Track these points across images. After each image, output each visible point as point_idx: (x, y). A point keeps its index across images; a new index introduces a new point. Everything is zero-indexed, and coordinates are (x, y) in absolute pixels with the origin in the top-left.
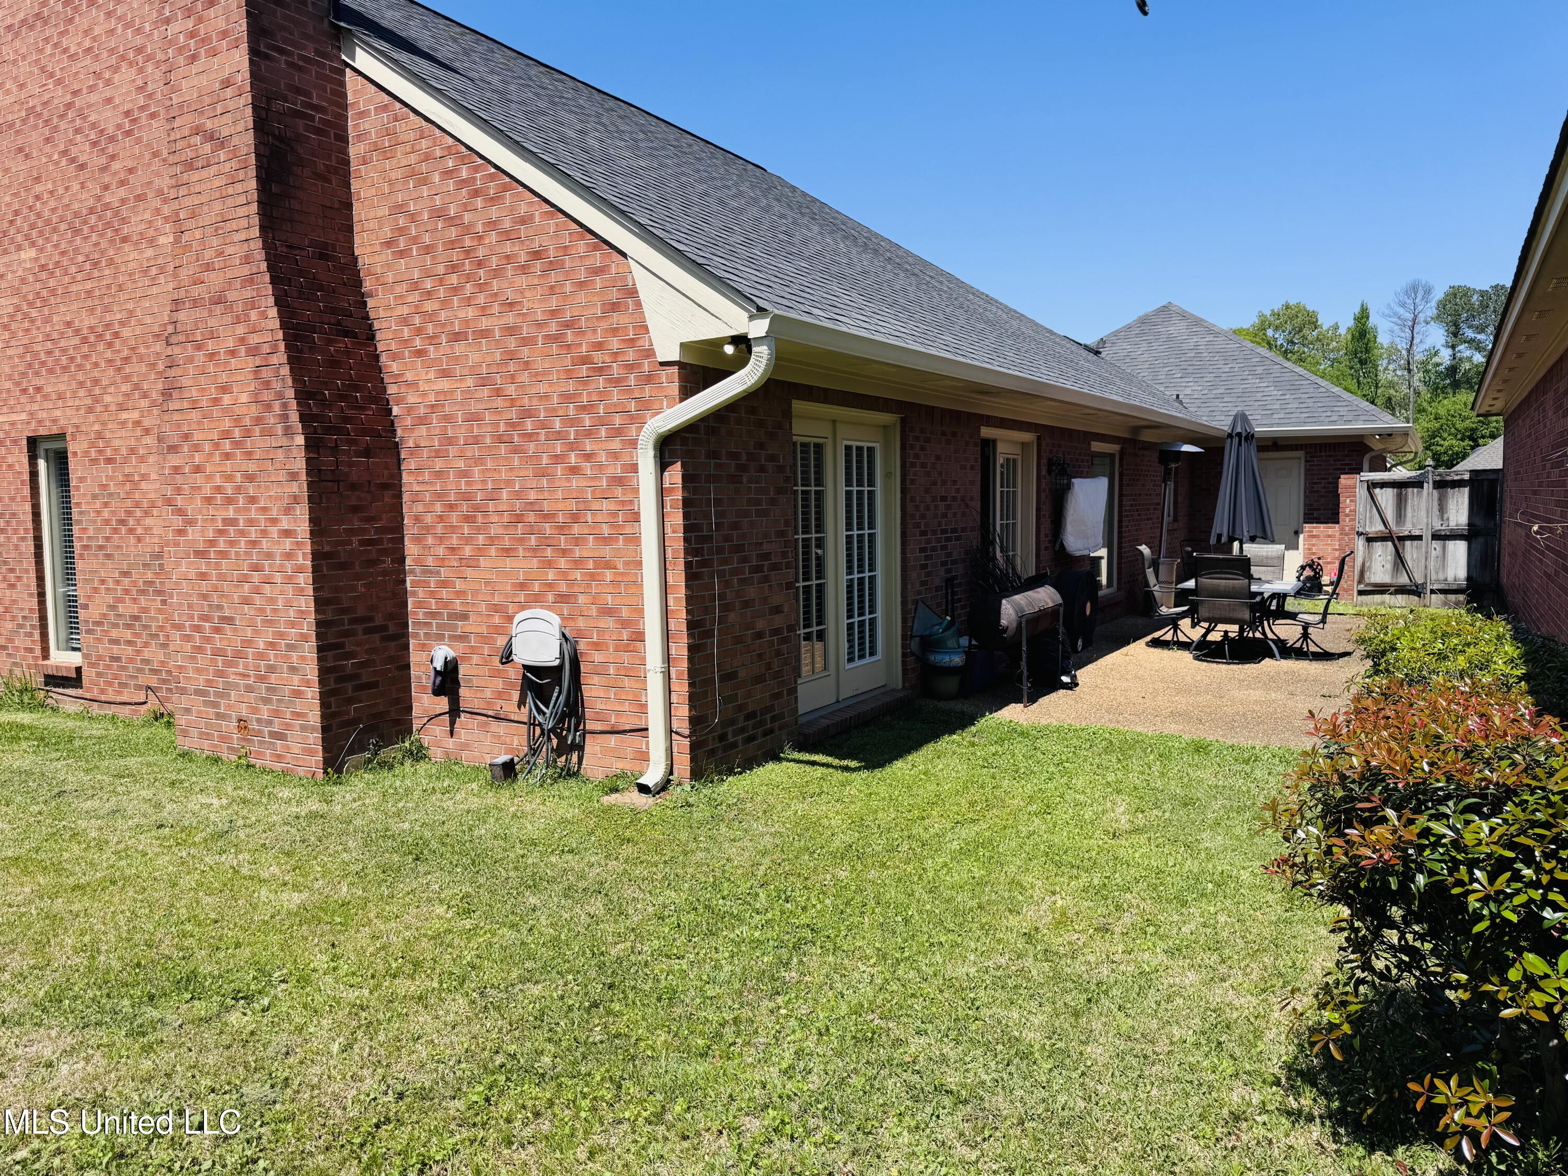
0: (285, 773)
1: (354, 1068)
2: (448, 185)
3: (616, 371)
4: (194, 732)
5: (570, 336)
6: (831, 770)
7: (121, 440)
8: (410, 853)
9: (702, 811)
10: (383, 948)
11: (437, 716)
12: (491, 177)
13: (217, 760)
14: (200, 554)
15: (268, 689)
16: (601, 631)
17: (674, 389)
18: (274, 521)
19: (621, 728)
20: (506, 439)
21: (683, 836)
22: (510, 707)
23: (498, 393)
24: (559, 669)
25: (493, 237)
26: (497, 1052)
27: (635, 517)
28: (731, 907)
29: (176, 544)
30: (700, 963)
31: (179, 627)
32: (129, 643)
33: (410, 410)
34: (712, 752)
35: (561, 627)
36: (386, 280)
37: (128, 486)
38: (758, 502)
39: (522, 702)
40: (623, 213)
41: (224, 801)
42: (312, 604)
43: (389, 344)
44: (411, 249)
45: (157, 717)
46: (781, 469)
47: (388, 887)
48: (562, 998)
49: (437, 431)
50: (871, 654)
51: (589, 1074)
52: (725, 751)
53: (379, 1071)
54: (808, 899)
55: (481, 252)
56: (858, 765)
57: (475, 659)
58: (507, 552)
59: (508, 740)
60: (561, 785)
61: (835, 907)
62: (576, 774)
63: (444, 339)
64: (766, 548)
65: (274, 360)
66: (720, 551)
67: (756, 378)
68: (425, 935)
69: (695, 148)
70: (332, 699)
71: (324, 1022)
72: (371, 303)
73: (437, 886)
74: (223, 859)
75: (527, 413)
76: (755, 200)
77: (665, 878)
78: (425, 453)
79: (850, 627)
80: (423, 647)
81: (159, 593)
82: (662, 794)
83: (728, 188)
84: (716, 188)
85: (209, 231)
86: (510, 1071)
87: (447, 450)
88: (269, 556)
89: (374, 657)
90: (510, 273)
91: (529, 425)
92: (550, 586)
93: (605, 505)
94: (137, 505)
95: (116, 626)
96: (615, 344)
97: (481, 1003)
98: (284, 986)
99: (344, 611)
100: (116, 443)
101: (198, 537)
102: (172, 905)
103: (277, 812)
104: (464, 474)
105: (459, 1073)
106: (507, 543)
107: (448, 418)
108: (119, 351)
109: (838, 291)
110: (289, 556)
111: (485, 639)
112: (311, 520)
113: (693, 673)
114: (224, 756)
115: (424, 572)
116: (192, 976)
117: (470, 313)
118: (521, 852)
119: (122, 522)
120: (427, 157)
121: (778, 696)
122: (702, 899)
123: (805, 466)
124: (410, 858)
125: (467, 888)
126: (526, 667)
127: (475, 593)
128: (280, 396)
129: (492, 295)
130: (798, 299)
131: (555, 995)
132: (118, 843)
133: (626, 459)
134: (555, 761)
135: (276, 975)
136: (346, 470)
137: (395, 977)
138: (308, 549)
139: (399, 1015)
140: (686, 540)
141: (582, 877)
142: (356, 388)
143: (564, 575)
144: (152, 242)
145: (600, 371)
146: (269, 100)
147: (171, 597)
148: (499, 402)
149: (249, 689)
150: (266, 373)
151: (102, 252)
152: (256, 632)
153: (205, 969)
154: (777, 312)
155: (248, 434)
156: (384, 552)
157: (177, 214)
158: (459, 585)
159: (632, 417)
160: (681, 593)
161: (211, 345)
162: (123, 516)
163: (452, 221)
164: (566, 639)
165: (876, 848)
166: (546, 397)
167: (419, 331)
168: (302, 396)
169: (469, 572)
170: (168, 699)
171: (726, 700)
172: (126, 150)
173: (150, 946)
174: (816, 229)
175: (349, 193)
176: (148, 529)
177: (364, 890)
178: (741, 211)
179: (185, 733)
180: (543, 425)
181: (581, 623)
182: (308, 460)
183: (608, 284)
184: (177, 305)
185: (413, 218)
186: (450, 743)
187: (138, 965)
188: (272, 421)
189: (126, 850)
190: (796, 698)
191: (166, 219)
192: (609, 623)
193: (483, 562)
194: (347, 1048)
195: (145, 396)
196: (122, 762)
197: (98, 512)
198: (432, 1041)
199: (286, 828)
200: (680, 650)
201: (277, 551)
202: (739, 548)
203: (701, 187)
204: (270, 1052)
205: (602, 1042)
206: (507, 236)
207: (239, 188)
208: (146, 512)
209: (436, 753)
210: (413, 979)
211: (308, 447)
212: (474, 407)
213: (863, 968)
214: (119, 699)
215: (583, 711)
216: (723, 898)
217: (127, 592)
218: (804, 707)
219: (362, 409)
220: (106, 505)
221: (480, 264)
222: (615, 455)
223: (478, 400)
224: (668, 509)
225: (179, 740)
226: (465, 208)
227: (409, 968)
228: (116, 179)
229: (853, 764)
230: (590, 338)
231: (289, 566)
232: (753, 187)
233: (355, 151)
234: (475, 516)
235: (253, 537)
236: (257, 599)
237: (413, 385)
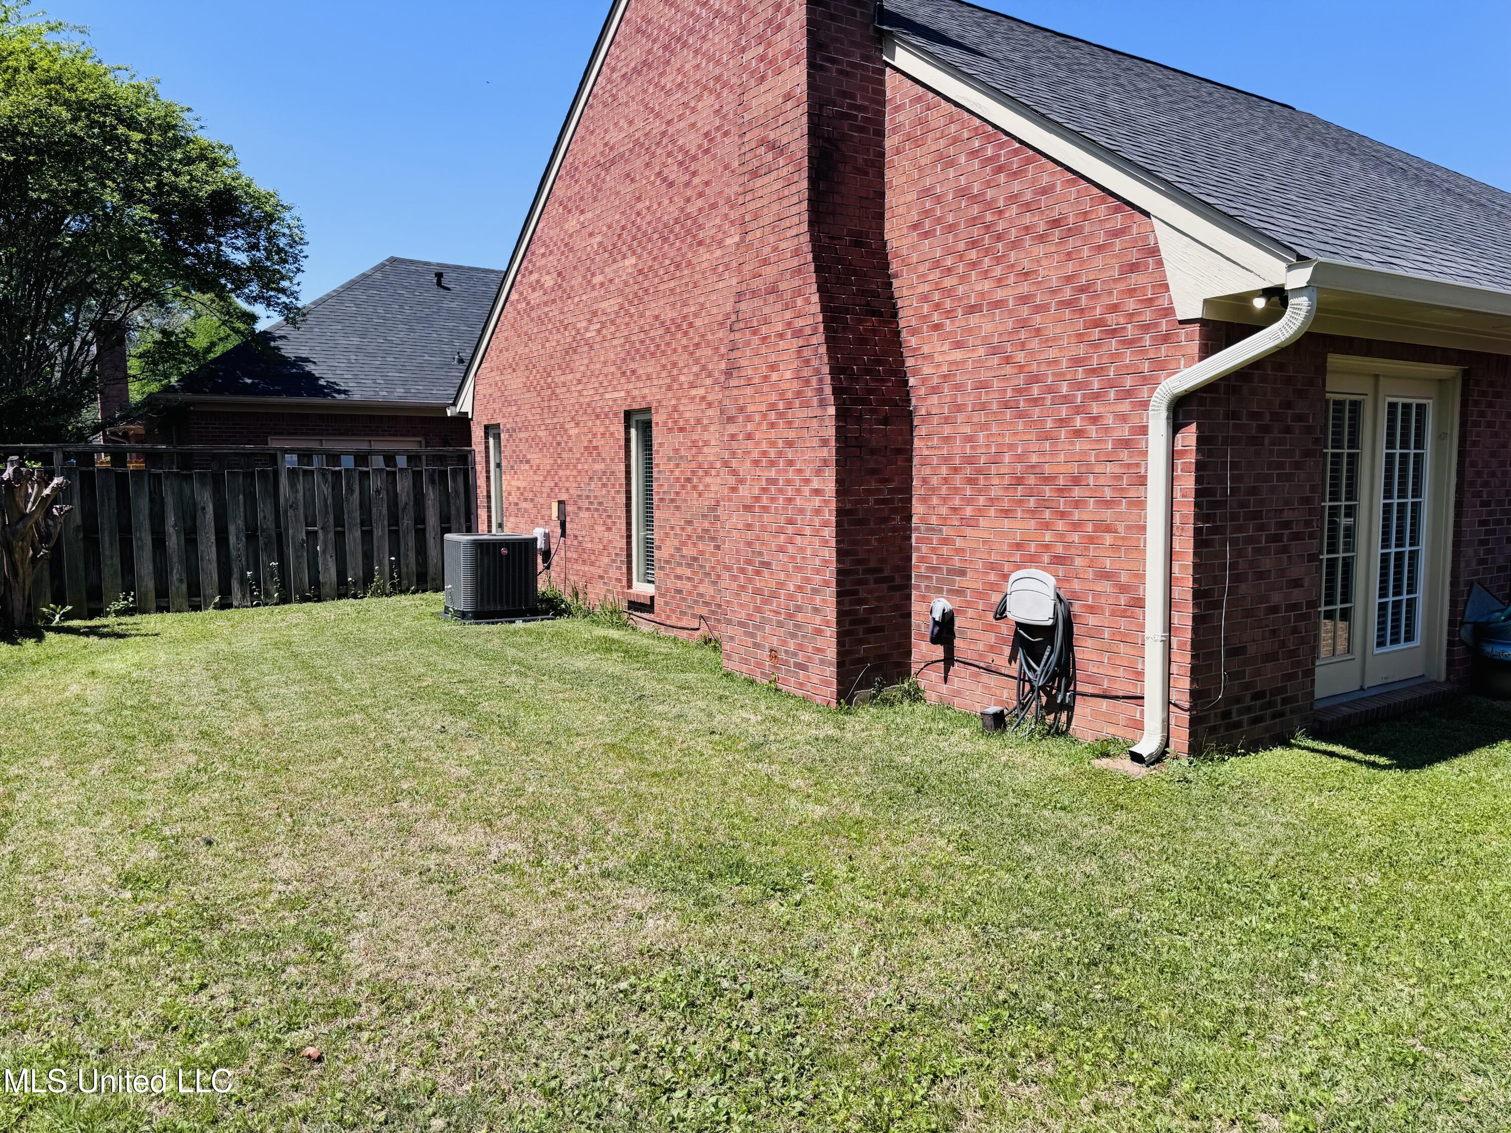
0: (805, 699)
1: (872, 973)
2: (973, 165)
3: (1130, 331)
4: (736, 657)
5: (1084, 299)
6: (1353, 764)
7: (690, 412)
8: (913, 785)
9: (1202, 789)
10: (893, 868)
11: (933, 662)
12: (1016, 152)
13: (752, 682)
14: (748, 508)
15: (795, 626)
16: (1097, 595)
17: (1194, 347)
18: (807, 481)
19: (1114, 694)
20: (1012, 404)
21: (1182, 812)
22: (1001, 661)
23: (1008, 360)
24: (1052, 629)
25: (1014, 210)
26: (999, 988)
27: (1142, 481)
28: (1238, 893)
29: (730, 500)
30: (1205, 945)
31: (728, 568)
32: (689, 579)
33: (924, 381)
34: (1213, 730)
35: (1056, 588)
36: (910, 261)
37: (694, 450)
38: (1281, 466)
39: (1013, 658)
40: (1149, 172)
41: (759, 718)
42: (834, 555)
43: (909, 321)
44: (935, 230)
45: (707, 641)
46: (1309, 430)
47: (895, 813)
48: (1061, 949)
49: (948, 399)
50: (1407, 639)
51: (1090, 1030)
52: (1227, 729)
53: (894, 980)
54: (1329, 900)
55: (1001, 226)
56: (1388, 762)
57: (970, 612)
58: (1006, 513)
59: (998, 692)
60: (1049, 742)
61: (1363, 914)
62: (1064, 734)
63: (960, 311)
64: (1287, 516)
65: (815, 340)
66: (1234, 517)
67: (1291, 332)
68: (929, 864)
69: (1216, 95)
70: (847, 639)
71: (846, 925)
72: (896, 283)
73: (937, 820)
74: (760, 767)
75: (1035, 379)
76: (1286, 142)
77: (1163, 850)
78: (935, 420)
79: (1382, 607)
80: (924, 599)
81: (713, 539)
82: (1157, 766)
83: (1255, 132)
84: (1242, 135)
85: (768, 229)
86: (1012, 1008)
87: (956, 417)
88: (802, 511)
89: (882, 604)
90: (1028, 243)
91: (1036, 390)
92: (1047, 547)
93: (1109, 468)
94: (700, 466)
95: (680, 564)
96: (1131, 305)
97: (983, 938)
98: (811, 886)
99: (859, 562)
100: (687, 415)
101: (746, 493)
102: (724, 801)
103: (802, 733)
104: (969, 439)
105: (965, 1000)
106: (1006, 505)
107: (959, 387)
108: (692, 338)
109: (1391, 232)
110: (817, 512)
111: (980, 595)
112: (837, 481)
113: (1197, 645)
114: (758, 680)
115: (927, 530)
116: (740, 864)
117: (987, 285)
118: (1015, 801)
119: (688, 480)
120: (955, 140)
121: (1292, 677)
122: (1204, 880)
123: (1338, 426)
124: (913, 790)
125: (965, 827)
126: (1019, 625)
127: (973, 551)
128: (817, 372)
129: (1008, 267)
130: (1344, 244)
131: (1054, 945)
132: (683, 742)
133: (1135, 422)
134: (1043, 718)
135: (805, 875)
136: (868, 436)
137: (904, 897)
138: (833, 506)
139: (909, 933)
140: (1197, 505)
141: (1076, 836)
142: (880, 362)
143: (1061, 536)
144: (720, 244)
145: (1113, 333)
146: (821, 106)
147: (724, 542)
148: (1008, 369)
149: (780, 624)
150: (807, 353)
151: (683, 255)
152: (788, 576)
153: (751, 859)
154: (1321, 259)
155: (789, 406)
156: (894, 511)
157: (743, 218)
158: (959, 543)
159: (1145, 378)
160: (1189, 560)
161: (764, 330)
162: (689, 475)
163: (974, 199)
164: (1061, 600)
165: (1414, 857)
166: (1056, 362)
167: (938, 306)
168: (835, 372)
169: (969, 531)
170: (715, 628)
171: (1231, 676)
172: (705, 167)
173: (708, 832)
174: (1357, 165)
175: (883, 184)
176: (707, 486)
177: (874, 811)
178: (1271, 155)
179: (729, 657)
180: (1050, 390)
181: (1076, 585)
182: (838, 429)
183: (1128, 245)
184: (740, 296)
185: (939, 199)
186: (944, 688)
187: (701, 846)
188: (810, 394)
189: (688, 748)
190: (1313, 681)
191: (732, 223)
192: (1106, 586)
193: (982, 522)
194: (866, 953)
195: (710, 375)
196: (682, 676)
197: (672, 472)
198: (940, 964)
199: (809, 747)
200: (1184, 619)
201: (809, 507)
202: (1256, 515)
203: (1225, 136)
204: (803, 942)
205: (1102, 1001)
206: (1027, 207)
207: (794, 189)
208: (706, 472)
209: (931, 697)
210: (921, 903)
211: (838, 416)
212: (983, 375)
213: (1400, 986)
214: (679, 624)
215: (1074, 673)
216: (1229, 882)
217: (689, 537)
218: (1320, 691)
219: (883, 381)
220: (677, 466)
221: (999, 238)
222: (1123, 418)
223: (990, 368)
224: (1178, 472)
225: (725, 662)
226: (988, 185)
227: (915, 891)
228: (696, 191)
229: (1383, 761)
230: (1106, 301)
231: (817, 521)
232: (1281, 128)
233: (889, 143)
234: (977, 479)
235: (790, 494)
236: (791, 549)
237: (929, 357)
